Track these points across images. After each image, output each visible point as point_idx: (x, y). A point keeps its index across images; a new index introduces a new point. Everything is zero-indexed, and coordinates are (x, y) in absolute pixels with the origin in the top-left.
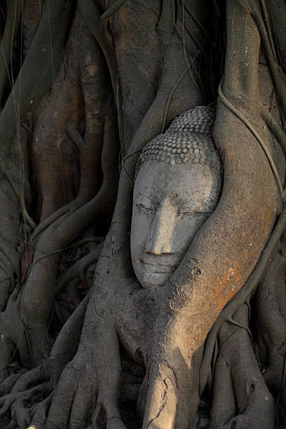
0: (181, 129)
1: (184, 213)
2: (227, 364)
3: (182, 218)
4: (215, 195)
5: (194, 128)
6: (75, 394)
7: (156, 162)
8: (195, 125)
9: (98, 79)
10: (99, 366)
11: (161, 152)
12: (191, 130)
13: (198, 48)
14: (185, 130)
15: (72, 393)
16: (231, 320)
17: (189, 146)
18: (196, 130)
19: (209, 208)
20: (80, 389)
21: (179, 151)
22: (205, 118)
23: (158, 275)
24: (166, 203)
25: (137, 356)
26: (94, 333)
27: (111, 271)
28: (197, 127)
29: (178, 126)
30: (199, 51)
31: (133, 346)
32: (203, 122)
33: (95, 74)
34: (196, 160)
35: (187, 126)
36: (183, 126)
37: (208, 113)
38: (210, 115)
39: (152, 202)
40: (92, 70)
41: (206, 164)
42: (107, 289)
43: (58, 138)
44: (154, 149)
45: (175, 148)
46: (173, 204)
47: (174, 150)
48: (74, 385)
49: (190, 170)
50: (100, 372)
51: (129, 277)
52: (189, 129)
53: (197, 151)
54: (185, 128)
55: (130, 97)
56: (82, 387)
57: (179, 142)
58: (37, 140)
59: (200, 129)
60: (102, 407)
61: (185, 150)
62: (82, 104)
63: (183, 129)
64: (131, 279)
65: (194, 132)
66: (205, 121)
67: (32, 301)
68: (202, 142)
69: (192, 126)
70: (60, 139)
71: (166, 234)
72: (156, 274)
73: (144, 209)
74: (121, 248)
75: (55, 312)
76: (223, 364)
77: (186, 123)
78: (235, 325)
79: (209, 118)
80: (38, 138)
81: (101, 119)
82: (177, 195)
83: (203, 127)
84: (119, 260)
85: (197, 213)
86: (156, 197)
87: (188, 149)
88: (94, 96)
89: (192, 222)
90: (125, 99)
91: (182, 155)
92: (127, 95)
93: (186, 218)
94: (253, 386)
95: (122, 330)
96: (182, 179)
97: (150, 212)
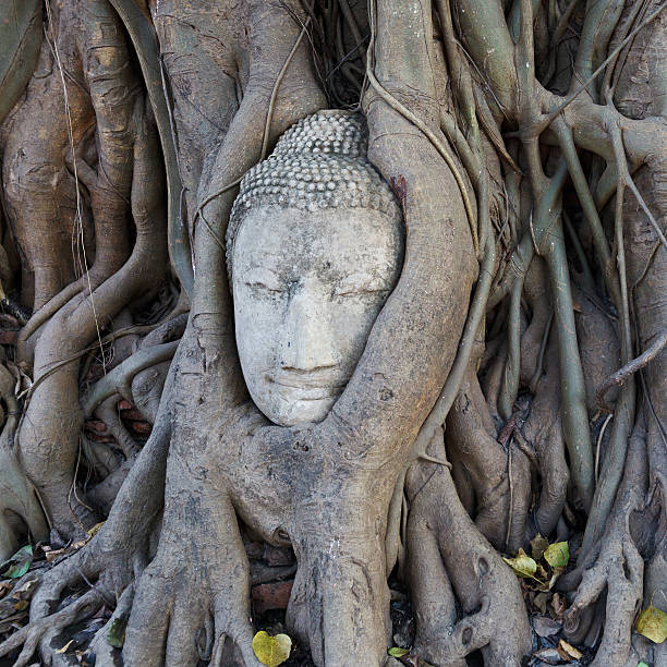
0: (307, 150)
1: (343, 295)
2: (428, 527)
3: (339, 302)
4: (393, 259)
5: (331, 147)
6: (169, 619)
7: (279, 208)
8: (332, 142)
9: (118, 71)
10: (211, 567)
11: (285, 190)
12: (326, 150)
13: (307, 14)
14: (316, 150)
15: (164, 619)
16: (426, 456)
17: (337, 178)
18: (337, 150)
19: (385, 281)
20: (179, 611)
21: (321, 187)
22: (347, 130)
23: (307, 404)
24: (309, 278)
25: (277, 538)
26: (193, 511)
27: (209, 399)
28: (336, 144)
29: (300, 144)
30: (309, 18)
31: (268, 523)
32: (344, 136)
33: (113, 62)
34: (355, 202)
35: (318, 144)
36: (310, 144)
37: (347, 120)
38: (352, 125)
39: (282, 278)
40: (106, 56)
41: (372, 207)
42: (205, 430)
43: (52, 174)
44: (270, 184)
45: (311, 181)
46: (322, 281)
47: (312, 186)
48: (166, 605)
49: (347, 219)
50: (213, 577)
51: (239, 405)
52: (321, 148)
53: (352, 185)
54: (314, 146)
55: (192, 98)
56: (183, 606)
57: (315, 171)
58: (12, 176)
59: (341, 147)
60: (228, 639)
61: (331, 185)
62: (89, 114)
63: (312, 148)
64: (243, 408)
65: (332, 152)
66: (348, 133)
67: (43, 445)
68: (356, 169)
69: (327, 143)
70: (56, 175)
71: (318, 334)
72: (304, 403)
73: (265, 291)
74: (219, 357)
75: (83, 454)
76: (421, 527)
77: (314, 138)
78: (430, 462)
79: (352, 128)
80: (15, 174)
81: (127, 139)
82: (329, 264)
83: (347, 145)
84: (220, 377)
85: (365, 292)
86: (290, 270)
87: (337, 183)
88: (114, 100)
89: (357, 308)
90: (179, 101)
91: (328, 194)
92: (184, 96)
93: (347, 304)
94: (483, 561)
95: (243, 498)
96: (335, 235)
97: (278, 295)
